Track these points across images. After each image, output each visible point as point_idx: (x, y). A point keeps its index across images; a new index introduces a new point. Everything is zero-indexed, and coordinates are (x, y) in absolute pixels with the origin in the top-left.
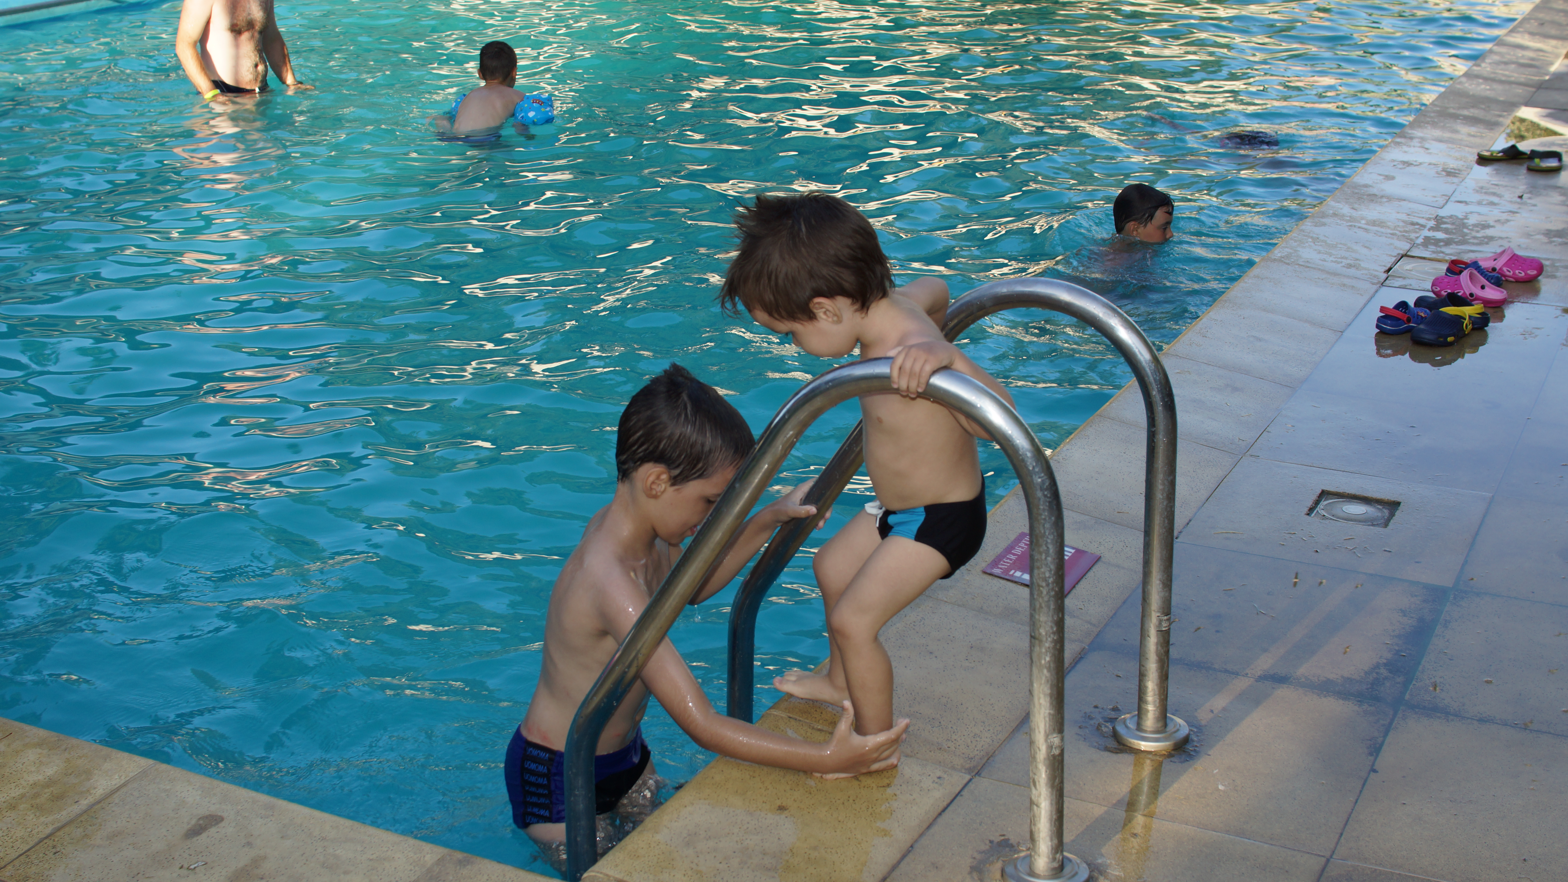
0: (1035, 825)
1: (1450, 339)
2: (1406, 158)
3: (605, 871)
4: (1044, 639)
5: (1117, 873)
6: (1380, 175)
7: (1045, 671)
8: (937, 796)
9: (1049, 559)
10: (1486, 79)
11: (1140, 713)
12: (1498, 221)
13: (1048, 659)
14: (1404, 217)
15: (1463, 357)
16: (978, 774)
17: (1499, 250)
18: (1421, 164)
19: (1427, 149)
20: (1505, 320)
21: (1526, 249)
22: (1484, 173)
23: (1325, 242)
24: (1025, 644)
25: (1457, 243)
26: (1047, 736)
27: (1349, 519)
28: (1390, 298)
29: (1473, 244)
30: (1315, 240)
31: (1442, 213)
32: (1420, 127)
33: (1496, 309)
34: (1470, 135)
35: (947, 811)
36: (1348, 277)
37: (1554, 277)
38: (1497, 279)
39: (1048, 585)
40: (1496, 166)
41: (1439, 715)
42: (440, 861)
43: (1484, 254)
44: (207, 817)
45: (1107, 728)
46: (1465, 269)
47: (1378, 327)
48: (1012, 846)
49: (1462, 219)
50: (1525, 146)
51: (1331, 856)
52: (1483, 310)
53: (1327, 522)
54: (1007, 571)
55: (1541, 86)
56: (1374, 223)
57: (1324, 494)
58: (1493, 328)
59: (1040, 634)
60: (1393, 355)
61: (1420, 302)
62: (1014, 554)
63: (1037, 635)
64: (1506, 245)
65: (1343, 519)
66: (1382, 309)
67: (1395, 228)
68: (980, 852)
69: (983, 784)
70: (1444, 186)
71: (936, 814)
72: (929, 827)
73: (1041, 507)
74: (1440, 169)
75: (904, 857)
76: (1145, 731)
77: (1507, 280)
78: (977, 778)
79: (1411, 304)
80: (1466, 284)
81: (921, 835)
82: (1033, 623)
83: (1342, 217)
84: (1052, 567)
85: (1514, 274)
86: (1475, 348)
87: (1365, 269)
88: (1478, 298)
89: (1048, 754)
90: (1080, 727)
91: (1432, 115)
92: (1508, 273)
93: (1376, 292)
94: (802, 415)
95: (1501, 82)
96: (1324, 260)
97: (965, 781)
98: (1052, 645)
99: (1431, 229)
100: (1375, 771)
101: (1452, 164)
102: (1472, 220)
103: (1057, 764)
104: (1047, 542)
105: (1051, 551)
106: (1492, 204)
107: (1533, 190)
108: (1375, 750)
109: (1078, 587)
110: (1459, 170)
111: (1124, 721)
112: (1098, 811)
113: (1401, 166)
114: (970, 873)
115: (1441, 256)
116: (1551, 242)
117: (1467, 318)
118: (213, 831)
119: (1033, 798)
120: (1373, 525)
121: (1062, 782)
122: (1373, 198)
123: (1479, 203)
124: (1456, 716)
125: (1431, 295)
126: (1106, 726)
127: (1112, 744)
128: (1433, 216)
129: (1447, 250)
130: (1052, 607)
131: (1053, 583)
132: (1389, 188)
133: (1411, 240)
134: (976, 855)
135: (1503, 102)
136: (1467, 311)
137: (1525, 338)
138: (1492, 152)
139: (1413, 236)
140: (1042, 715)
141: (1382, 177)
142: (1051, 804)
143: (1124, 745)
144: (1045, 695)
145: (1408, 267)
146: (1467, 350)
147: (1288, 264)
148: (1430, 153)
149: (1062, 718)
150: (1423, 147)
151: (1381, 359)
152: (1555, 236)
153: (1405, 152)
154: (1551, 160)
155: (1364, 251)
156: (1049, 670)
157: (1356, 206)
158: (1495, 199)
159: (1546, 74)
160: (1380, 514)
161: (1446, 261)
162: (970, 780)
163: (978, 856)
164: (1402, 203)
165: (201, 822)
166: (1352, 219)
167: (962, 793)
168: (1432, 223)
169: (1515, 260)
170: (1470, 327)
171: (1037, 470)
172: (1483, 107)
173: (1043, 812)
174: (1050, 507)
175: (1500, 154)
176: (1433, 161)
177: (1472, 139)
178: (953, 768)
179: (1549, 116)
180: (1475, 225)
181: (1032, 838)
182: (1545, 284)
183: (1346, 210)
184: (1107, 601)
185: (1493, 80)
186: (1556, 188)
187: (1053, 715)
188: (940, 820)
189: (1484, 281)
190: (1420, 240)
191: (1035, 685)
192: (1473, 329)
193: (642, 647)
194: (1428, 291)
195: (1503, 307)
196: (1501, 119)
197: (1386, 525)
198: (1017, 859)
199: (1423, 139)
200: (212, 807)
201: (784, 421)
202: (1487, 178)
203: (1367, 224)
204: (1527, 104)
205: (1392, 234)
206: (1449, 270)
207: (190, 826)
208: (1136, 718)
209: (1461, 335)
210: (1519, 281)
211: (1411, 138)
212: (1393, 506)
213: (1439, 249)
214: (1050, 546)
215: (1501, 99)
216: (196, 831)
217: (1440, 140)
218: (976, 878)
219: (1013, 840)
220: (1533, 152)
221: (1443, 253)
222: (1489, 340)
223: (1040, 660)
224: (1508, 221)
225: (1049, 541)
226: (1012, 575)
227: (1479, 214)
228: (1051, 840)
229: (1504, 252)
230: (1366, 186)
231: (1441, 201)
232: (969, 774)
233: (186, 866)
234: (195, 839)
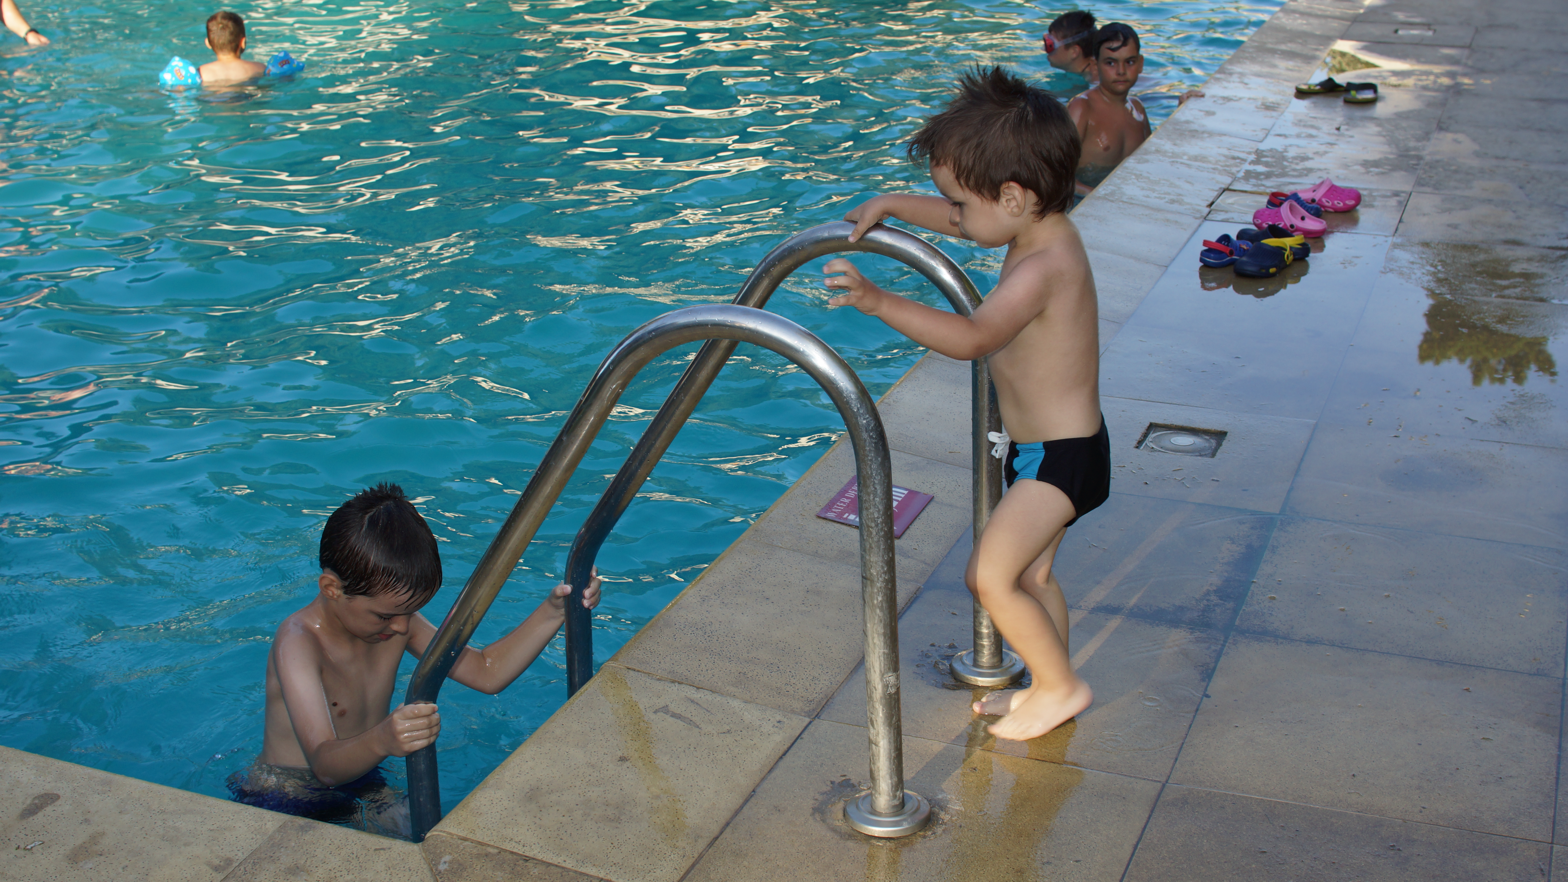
0: (874, 764)
1: (1272, 270)
2: (1226, 93)
3: (447, 830)
4: (876, 579)
5: (958, 808)
6: (1201, 111)
7: (878, 611)
8: (778, 740)
9: (877, 499)
10: (1303, 14)
11: (976, 650)
12: (1316, 153)
13: (880, 599)
14: (1226, 152)
15: (1285, 287)
16: (818, 716)
17: (1318, 182)
18: (1240, 99)
19: (1246, 84)
20: (1326, 250)
21: (1345, 179)
22: (1303, 106)
23: (1148, 178)
24: (858, 587)
25: (1277, 176)
26: (882, 675)
27: (1177, 450)
28: (1213, 232)
29: (1293, 176)
30: (1139, 177)
31: (1263, 146)
32: (1239, 62)
33: (1316, 239)
34: (1288, 69)
35: (788, 754)
36: (1172, 212)
37: (1371, 206)
38: (1316, 210)
39: (877, 525)
40: (1314, 99)
41: (1269, 638)
42: (282, 828)
43: (1303, 186)
44: (42, 796)
45: (944, 666)
46: (1285, 201)
47: (1201, 260)
48: (853, 786)
49: (1282, 152)
50: (1341, 79)
51: (1167, 782)
52: (1303, 241)
53: (1156, 454)
54: (840, 515)
55: (1356, 20)
56: (1195, 158)
57: (1152, 427)
58: (1314, 258)
59: (871, 574)
60: (1218, 287)
61: (1242, 235)
62: (847, 498)
63: (868, 576)
64: (1325, 176)
65: (1171, 450)
66: (1206, 243)
67: (1217, 162)
68: (823, 794)
69: (823, 726)
70: (1263, 120)
71: (777, 758)
72: (770, 771)
73: (868, 449)
74: (1259, 103)
75: (746, 801)
76: (982, 667)
77: (1326, 211)
78: (817, 721)
79: (1234, 236)
80: (1287, 216)
81: (763, 779)
82: (865, 565)
83: (1164, 153)
84: (881, 507)
85: (1333, 204)
86: (1296, 279)
87: (1188, 204)
88: (1299, 230)
89: (884, 692)
90: (918, 666)
91: (1251, 50)
92: (1327, 204)
93: (1200, 226)
94: (626, 366)
95: (1317, 16)
96: (1148, 197)
97: (805, 724)
98: (883, 585)
99: (1252, 163)
100: (1208, 696)
101: (1272, 98)
102: (1292, 153)
103: (893, 703)
104: (874, 483)
105: (879, 492)
106: (1311, 136)
107: (1351, 122)
108: (1207, 673)
109: (912, 527)
110: (1278, 104)
111: (961, 658)
112: (937, 747)
113: (1221, 101)
114: (813, 814)
115: (1262, 189)
116: (1368, 173)
117: (1288, 249)
118: (49, 809)
119: (871, 737)
120: (1201, 455)
121: (899, 720)
122: (1195, 134)
123: (1298, 136)
124: (1285, 638)
125: (1253, 227)
126: (943, 664)
127: (950, 681)
128: (1254, 150)
129: (1268, 183)
130: (882, 547)
131: (882, 523)
132: (1210, 123)
133: (1233, 174)
134: (817, 796)
135: (1320, 36)
136: (1289, 242)
137: (1345, 267)
138: (1309, 85)
139: (1234, 170)
140: (877, 655)
141: (1202, 113)
142: (890, 742)
143: (961, 681)
144: (878, 634)
145: (1230, 201)
146: (1289, 281)
147: (1112, 201)
148: (1249, 89)
149: (897, 657)
150: (1242, 82)
151: (1205, 292)
152: (1372, 166)
153: (1225, 88)
154: (1367, 92)
155: (1187, 186)
156: (881, 610)
157: (1178, 142)
158: (1313, 132)
159: (1361, 8)
160: (1207, 445)
161: (1267, 194)
162: (810, 723)
163: (820, 798)
164: (1223, 138)
165: (37, 801)
166: (1175, 155)
167: (803, 736)
168: (1253, 157)
169: (1334, 191)
170: (1291, 258)
171: (861, 411)
172: (1300, 41)
173: (882, 751)
174: (876, 448)
175: (1318, 88)
176: (1252, 96)
177: (1289, 73)
178: (793, 712)
179: (1364, 48)
180: (1294, 158)
181: (873, 777)
182: (1364, 214)
183: (1168, 146)
184: (940, 540)
185: (1309, 15)
186: (1372, 119)
187: (887, 654)
188: (781, 764)
189: (1304, 212)
190: (1241, 174)
191: (868, 625)
192: (1294, 260)
193: (475, 605)
194: (1250, 223)
195: (1323, 237)
196: (1318, 53)
197: (1213, 455)
198: (858, 798)
199: (1242, 75)
200: (47, 785)
201: (609, 372)
202: (1305, 111)
203: (1189, 159)
204: (1344, 37)
205: (1214, 169)
206: (1270, 203)
207: (25, 806)
208: (973, 654)
209: (1282, 267)
210: (1337, 211)
211: (1231, 74)
212: (1220, 436)
213: (1259, 182)
214: (878, 487)
215: (1318, 33)
216: (31, 811)
217: (1258, 75)
218: (818, 819)
219: (854, 780)
220: (1349, 84)
221: (1263, 185)
222: (1310, 270)
223: (872, 601)
224: (1326, 152)
225: (876, 482)
226: (846, 518)
227: (1298, 146)
228: (891, 778)
229: (1322, 183)
230: (1187, 122)
231: (1261, 135)
232: (809, 716)
233: (22, 846)
234: (31, 818)
